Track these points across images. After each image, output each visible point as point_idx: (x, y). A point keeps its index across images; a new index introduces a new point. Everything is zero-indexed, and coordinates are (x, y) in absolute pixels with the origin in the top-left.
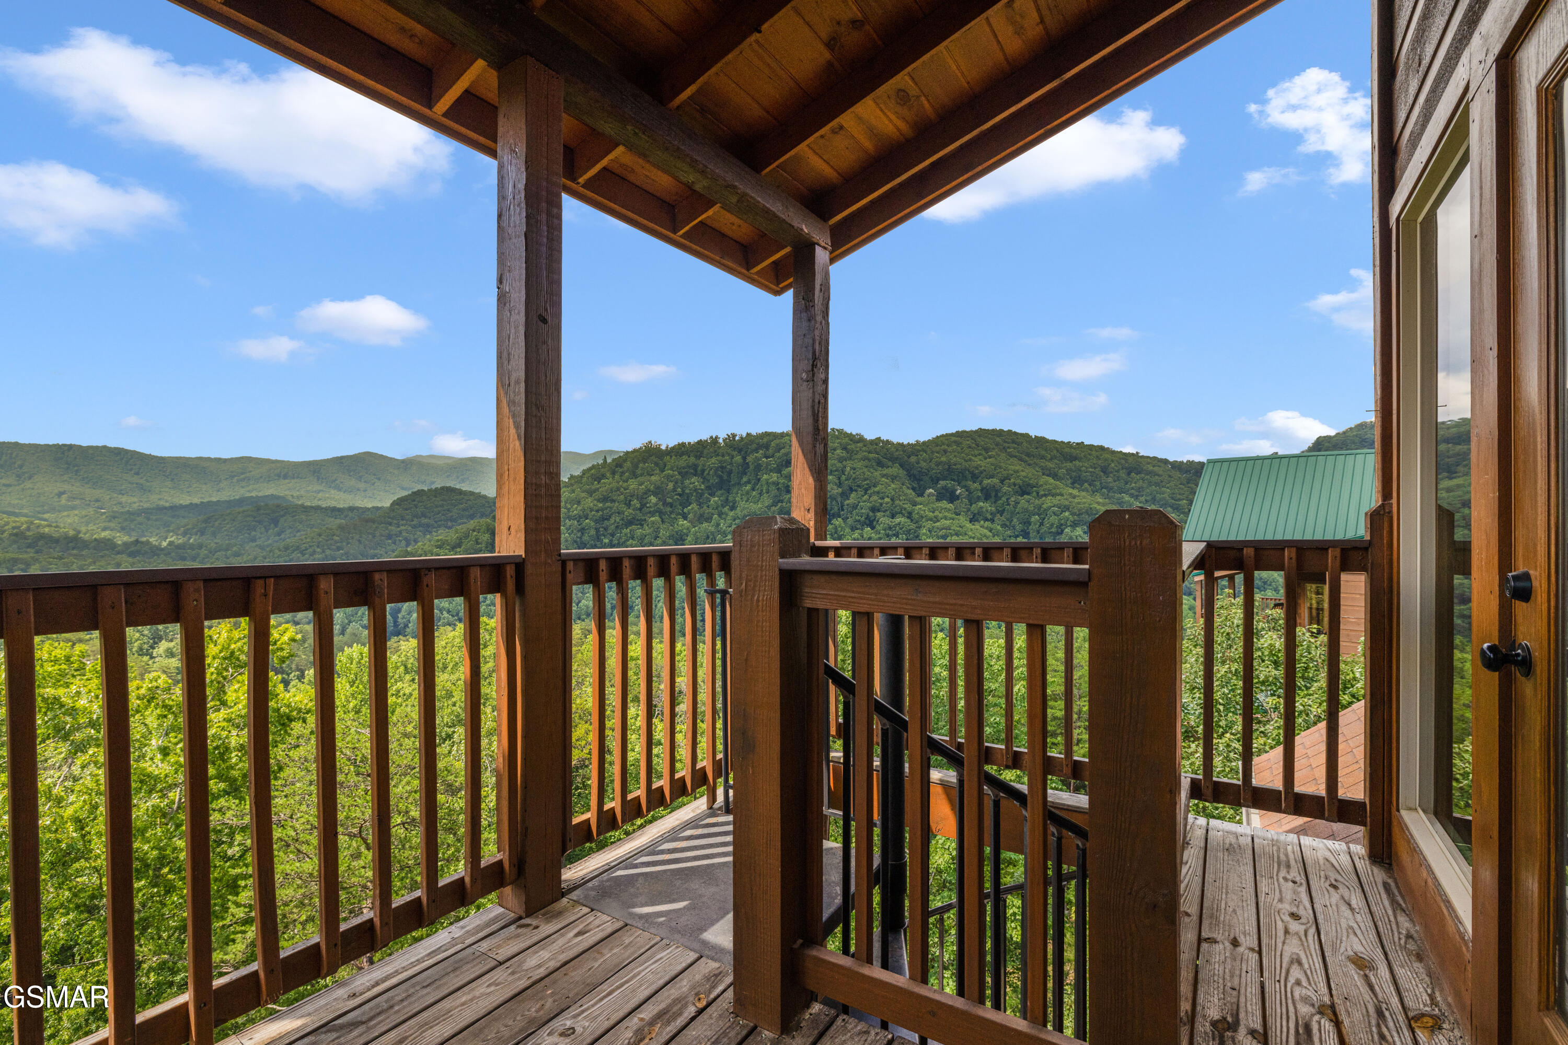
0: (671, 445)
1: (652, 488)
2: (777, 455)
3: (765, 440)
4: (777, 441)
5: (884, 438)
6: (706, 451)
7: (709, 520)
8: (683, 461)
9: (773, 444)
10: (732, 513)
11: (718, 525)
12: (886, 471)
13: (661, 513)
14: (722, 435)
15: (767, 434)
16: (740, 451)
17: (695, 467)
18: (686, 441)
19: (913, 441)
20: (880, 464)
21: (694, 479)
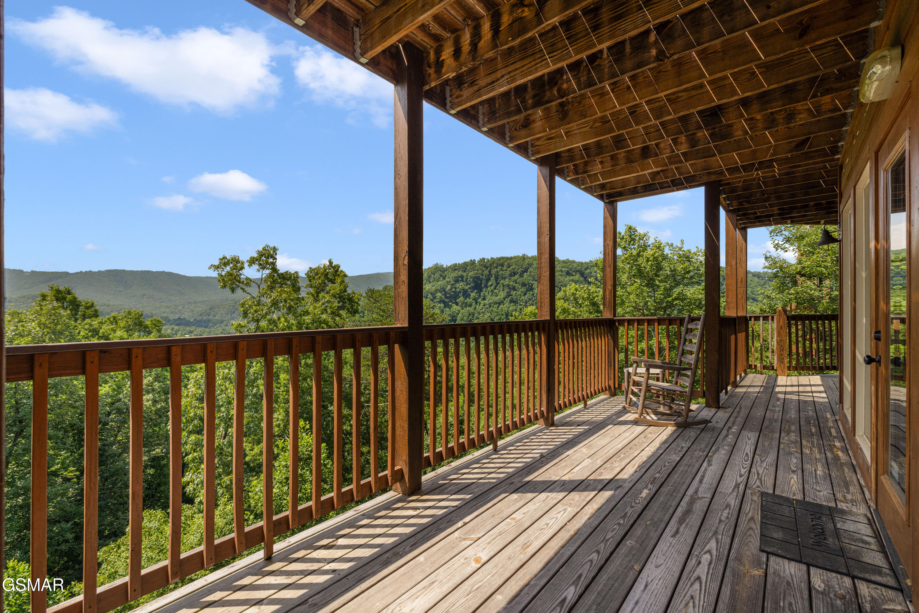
0: (449, 265)
1: (439, 288)
2: (509, 269)
3: (501, 262)
4: (509, 262)
5: (571, 259)
6: (468, 268)
7: (470, 306)
8: (455, 274)
9: (506, 263)
10: (482, 302)
11: (475, 308)
12: (571, 278)
13: (444, 302)
14: (477, 259)
15: (502, 258)
16: (487, 268)
17: (462, 277)
18: (457, 262)
19: (588, 261)
20: (568, 274)
21: (462, 283)
